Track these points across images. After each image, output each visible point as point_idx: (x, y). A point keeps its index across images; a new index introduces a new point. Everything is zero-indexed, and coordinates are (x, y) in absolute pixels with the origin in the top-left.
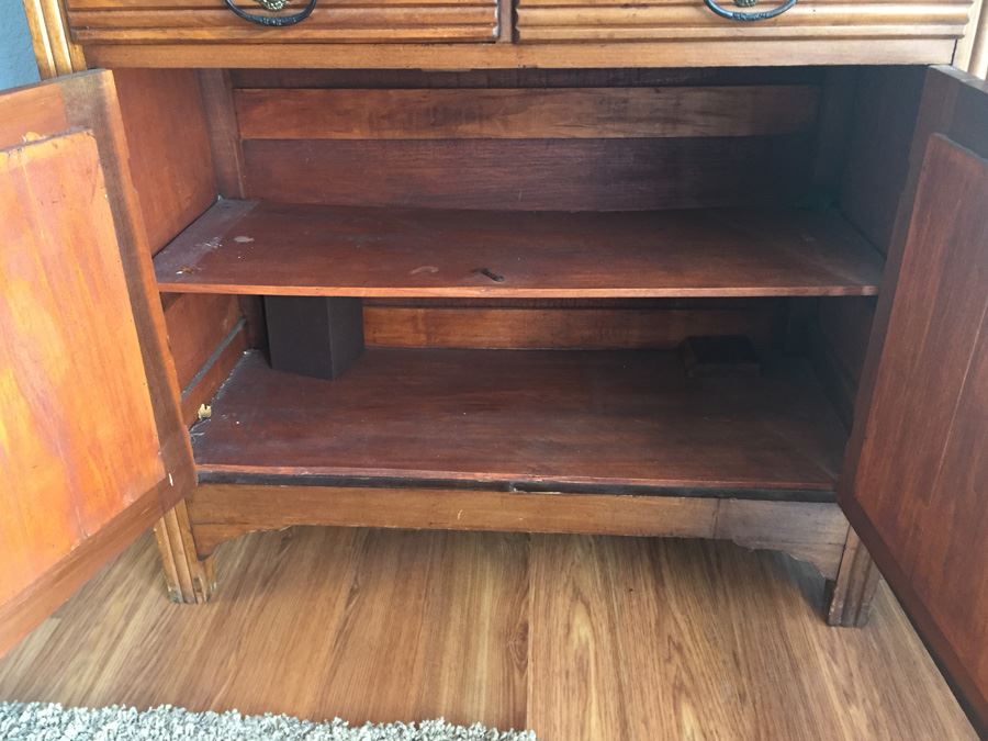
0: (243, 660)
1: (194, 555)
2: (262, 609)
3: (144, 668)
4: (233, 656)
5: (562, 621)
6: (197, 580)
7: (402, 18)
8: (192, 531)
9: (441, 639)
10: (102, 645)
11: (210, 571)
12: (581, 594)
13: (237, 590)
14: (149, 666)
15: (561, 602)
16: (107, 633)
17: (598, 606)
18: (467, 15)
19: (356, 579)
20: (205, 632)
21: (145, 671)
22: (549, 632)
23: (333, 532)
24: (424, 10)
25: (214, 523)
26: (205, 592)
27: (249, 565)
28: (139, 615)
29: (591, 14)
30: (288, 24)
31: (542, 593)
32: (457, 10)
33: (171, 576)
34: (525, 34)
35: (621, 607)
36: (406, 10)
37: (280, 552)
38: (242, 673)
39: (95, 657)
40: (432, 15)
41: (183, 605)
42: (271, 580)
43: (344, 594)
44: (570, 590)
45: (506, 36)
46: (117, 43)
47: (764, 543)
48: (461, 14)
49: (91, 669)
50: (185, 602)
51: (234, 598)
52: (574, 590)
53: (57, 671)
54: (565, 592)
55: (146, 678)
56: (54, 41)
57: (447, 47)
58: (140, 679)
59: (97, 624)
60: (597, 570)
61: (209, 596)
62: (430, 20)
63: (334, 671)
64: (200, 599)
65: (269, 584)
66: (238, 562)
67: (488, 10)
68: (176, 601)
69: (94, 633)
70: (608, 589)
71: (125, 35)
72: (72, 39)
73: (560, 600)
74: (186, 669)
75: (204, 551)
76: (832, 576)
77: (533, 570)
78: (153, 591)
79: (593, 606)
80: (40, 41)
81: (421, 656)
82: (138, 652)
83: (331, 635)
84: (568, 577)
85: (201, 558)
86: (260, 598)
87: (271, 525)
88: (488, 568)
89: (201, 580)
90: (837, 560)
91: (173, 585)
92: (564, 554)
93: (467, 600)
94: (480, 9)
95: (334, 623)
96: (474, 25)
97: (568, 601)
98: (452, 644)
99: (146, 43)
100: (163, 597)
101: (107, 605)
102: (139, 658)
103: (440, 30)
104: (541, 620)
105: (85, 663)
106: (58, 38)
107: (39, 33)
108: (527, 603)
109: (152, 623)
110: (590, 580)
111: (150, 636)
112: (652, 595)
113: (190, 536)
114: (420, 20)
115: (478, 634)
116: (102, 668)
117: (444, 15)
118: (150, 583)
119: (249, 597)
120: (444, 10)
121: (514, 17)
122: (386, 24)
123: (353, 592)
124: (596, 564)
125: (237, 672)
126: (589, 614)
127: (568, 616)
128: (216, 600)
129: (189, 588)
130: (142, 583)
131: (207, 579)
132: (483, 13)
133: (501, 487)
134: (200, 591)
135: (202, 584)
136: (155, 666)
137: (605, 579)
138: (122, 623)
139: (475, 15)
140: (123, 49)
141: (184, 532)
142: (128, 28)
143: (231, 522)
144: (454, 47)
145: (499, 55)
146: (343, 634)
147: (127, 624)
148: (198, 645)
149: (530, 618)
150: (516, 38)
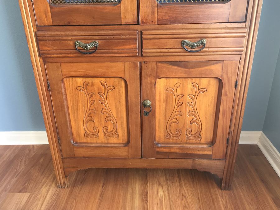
0: (77, 202)
1: (64, 176)
2: (81, 189)
3: (52, 205)
4: (74, 201)
5: (156, 191)
6: (65, 182)
7: (116, 52)
8: (64, 170)
9: (126, 196)
10: (42, 199)
11: (68, 179)
12: (160, 183)
13: (74, 185)
14: (53, 205)
15: (156, 186)
16: (43, 196)
17: (165, 187)
18: (131, 51)
19: (104, 181)
20: (67, 195)
22: (153, 193)
23: (98, 169)
24: (121, 50)
25: (69, 168)
26: (66, 185)
27: (77, 178)
28: (50, 192)
29: (159, 50)
30: (90, 53)
31: (151, 184)
32: (129, 50)
33: (58, 181)
34: (144, 55)
35: (171, 186)
36: (117, 50)
37: (85, 175)
38: (77, 206)
39: (40, 202)
40: (123, 51)
41: (61, 189)
43: (101, 185)
44: (158, 183)
45: (140, 55)
46: (50, 57)
47: (205, 170)
48: (129, 51)
49: (39, 205)
50: (62, 188)
51: (74, 187)
52: (159, 183)
53: (31, 206)
54: (156, 183)
55: (53, 207)
56: (36, 57)
57: (126, 57)
58: (52, 207)
59: (40, 194)
60: (164, 177)
61: (67, 186)
62: (123, 52)
63: (100, 205)
64: (65, 187)
65: (82, 183)
66: (74, 177)
67: (136, 50)
68: (59, 188)
69: (39, 196)
70: (167, 182)
71: (53, 56)
72: (40, 56)
73: (155, 185)
74: (63, 205)
75: (67, 175)
76: (221, 178)
77: (148, 178)
78: (53, 185)
79: (164, 186)
80: (32, 57)
81: (121, 200)
82: (50, 201)
83: (99, 195)
84: (157, 180)
85: (66, 177)
86: (80, 187)
87: (84, 168)
88: (137, 177)
89: (66, 182)
90: (222, 174)
91: (59, 184)
93: (132, 186)
94: (134, 50)
95: (99, 193)
96: (133, 53)
97: (157, 186)
98: (129, 197)
99: (57, 57)
100: (56, 187)
101: (42, 189)
102: (51, 203)
103: (125, 54)
104: (151, 190)
105: (37, 204)
106: (37, 56)
107: (32, 55)
108: (147, 187)
109: (53, 194)
110: (163, 180)
111: (54, 197)
112: (178, 183)
113: (63, 171)
114: (121, 52)
115: (135, 194)
116: (42, 205)
117: (126, 51)
118: (52, 183)
119: (77, 187)
120: (126, 50)
121: (142, 51)
122: (113, 53)
123: (104, 184)
125: (76, 206)
126: (163, 189)
127: (157, 189)
128: (69, 187)
129: (63, 184)
130: (50, 184)
131: (67, 182)
132: (135, 51)
134: (65, 185)
135: (66, 184)
136: (55, 204)
137: (167, 180)
138: (46, 194)
139: (133, 51)
140: (52, 59)
141: (62, 170)
142: (53, 54)
143: (74, 167)
144: (128, 57)
145: (138, 59)
146: (102, 195)
147: (47, 194)
148: (66, 199)
149: (148, 190)
150: (142, 55)
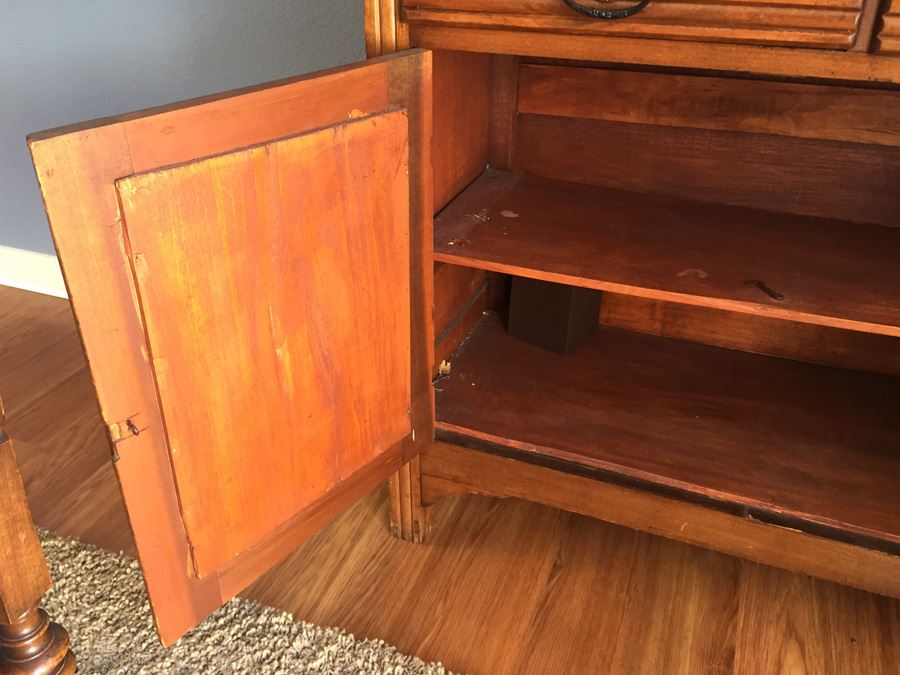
0: (450, 611)
1: (419, 501)
2: (470, 563)
3: (363, 595)
4: (440, 605)
5: (772, 657)
6: (417, 522)
7: (744, 17)
8: (420, 479)
9: (641, 641)
10: (330, 562)
11: (428, 516)
12: (796, 630)
13: (448, 538)
14: (368, 594)
15: (772, 635)
16: (336, 551)
17: (814, 649)
18: (821, 18)
19: (559, 555)
20: (418, 572)
21: (364, 599)
22: (757, 665)
24: (772, 10)
25: (441, 477)
26: (421, 534)
27: (461, 514)
28: (363, 542)
30: (618, 16)
31: (752, 620)
32: (812, 12)
33: (395, 514)
34: (887, 44)
35: (840, 657)
36: (750, 9)
38: (447, 625)
39: (324, 573)
40: (780, 16)
41: (400, 541)
42: (480, 535)
43: (547, 567)
44: (783, 624)
45: (863, 44)
46: (442, 25)
48: (814, 17)
49: (319, 583)
50: (404, 539)
51: (446, 545)
52: (788, 625)
53: (291, 579)
54: (778, 624)
55: (364, 605)
56: (384, 16)
57: (787, 52)
58: (360, 604)
59: (328, 541)
60: (816, 608)
61: (424, 539)
62: (776, 21)
63: (532, 647)
64: (416, 540)
65: (478, 539)
66: (452, 509)
67: (848, 14)
68: (396, 536)
69: (326, 548)
70: (826, 633)
71: (452, 18)
72: (401, 17)
73: (771, 632)
74: (399, 605)
75: (426, 500)
77: (743, 589)
78: (377, 521)
79: (808, 647)
80: (372, 16)
81: (619, 654)
82: (359, 578)
83: (532, 607)
84: (782, 609)
85: (424, 505)
86: (469, 552)
87: (492, 492)
88: (695, 575)
89: (420, 524)
91: (395, 522)
92: (779, 580)
93: (670, 606)
94: (841, 13)
95: (536, 595)
96: (826, 30)
97: (780, 637)
98: (652, 650)
99: (470, 26)
100: (384, 530)
101: (337, 524)
102: (359, 584)
103: (785, 33)
104: (749, 648)
105: (315, 577)
106: (388, 15)
107: (372, 9)
108: (735, 629)
109: (372, 554)
110: (806, 615)
111: (371, 564)
112: (877, 650)
113: (418, 484)
114: (765, 21)
115: (680, 645)
116: (327, 587)
117: (794, 17)
118: (375, 512)
119: (458, 548)
120: (795, 11)
121: (878, 25)
122: (724, 23)
123: (556, 567)
124: (814, 599)
125: (443, 622)
126: (803, 655)
127: (780, 652)
128: (429, 543)
129: (409, 528)
130: (367, 510)
131: (425, 522)
132: (842, 18)
133: (734, 510)
134: (418, 532)
135: (421, 528)
136: (372, 595)
137: (825, 621)
138: (348, 545)
139: (830, 19)
140: (446, 32)
141: (414, 478)
142: (456, 11)
143: (456, 480)
144: (796, 52)
145: (848, 64)
146: (544, 608)
147: (351, 548)
148: (410, 587)
149: (737, 644)
150: (874, 48)
